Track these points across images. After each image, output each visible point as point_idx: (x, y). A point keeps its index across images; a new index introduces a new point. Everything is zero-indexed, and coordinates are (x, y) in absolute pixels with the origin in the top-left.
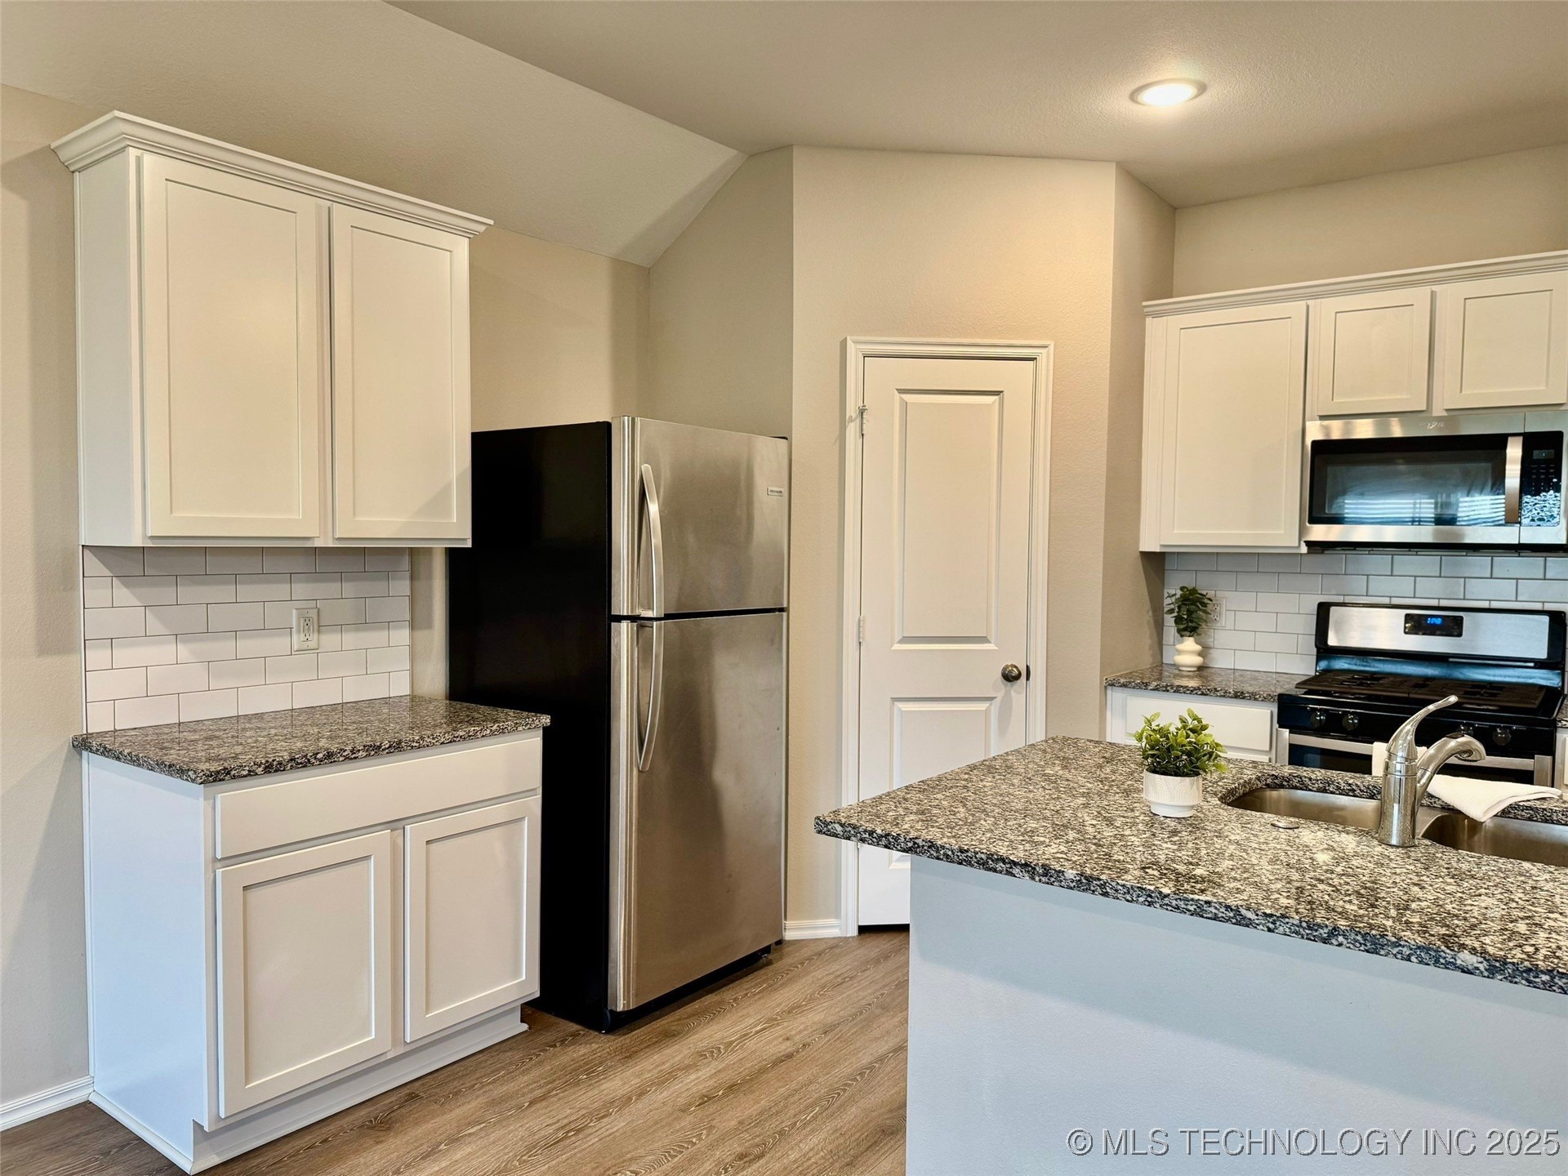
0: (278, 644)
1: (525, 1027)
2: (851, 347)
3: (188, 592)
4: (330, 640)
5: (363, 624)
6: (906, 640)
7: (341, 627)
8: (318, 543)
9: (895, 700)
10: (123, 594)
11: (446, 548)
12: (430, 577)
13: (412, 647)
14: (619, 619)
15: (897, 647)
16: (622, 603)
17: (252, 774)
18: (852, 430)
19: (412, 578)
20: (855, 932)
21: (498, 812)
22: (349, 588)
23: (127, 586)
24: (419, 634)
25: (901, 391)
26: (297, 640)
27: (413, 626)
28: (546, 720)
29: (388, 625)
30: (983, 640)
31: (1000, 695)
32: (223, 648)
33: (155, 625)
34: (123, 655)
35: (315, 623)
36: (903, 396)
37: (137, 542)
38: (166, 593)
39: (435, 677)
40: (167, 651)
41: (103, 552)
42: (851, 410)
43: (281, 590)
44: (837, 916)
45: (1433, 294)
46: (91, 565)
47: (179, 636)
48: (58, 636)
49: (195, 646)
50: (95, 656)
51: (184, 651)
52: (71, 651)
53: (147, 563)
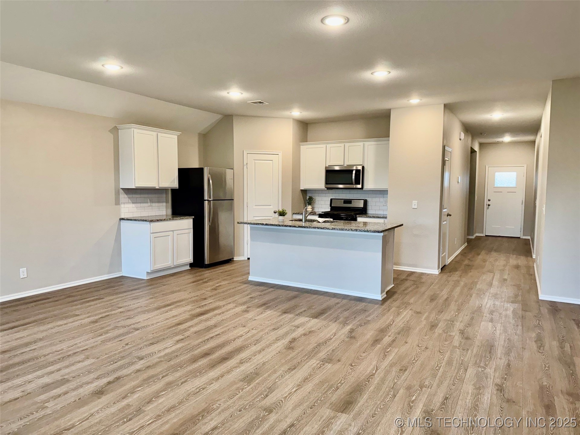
0: (147, 205)
1: (190, 268)
2: (244, 151)
3: (134, 196)
4: (154, 204)
5: (159, 202)
6: (256, 206)
7: (155, 202)
8: (157, 188)
9: (254, 217)
10: (126, 196)
11: (171, 189)
12: (168, 194)
13: (166, 206)
14: (206, 200)
15: (254, 207)
16: (206, 198)
17: (155, 221)
18: (245, 167)
19: (166, 194)
20: (247, 259)
21: (187, 231)
22: (156, 196)
23: (126, 194)
24: (167, 204)
25: (254, 160)
26: (149, 204)
27: (166, 203)
28: (193, 217)
29: (162, 202)
30: (270, 206)
32: (139, 205)
33: (130, 201)
34: (126, 205)
35: (152, 202)
36: (255, 161)
37: (134, 187)
38: (131, 196)
39: (170, 211)
40: (131, 205)
41: (123, 189)
42: (245, 163)
43: (147, 196)
44: (244, 256)
45: (344, 145)
46: (121, 191)
47: (133, 203)
48: (117, 202)
49: (135, 205)
50: (122, 206)
51: (134, 205)
52: (119, 205)
53: (129, 191)
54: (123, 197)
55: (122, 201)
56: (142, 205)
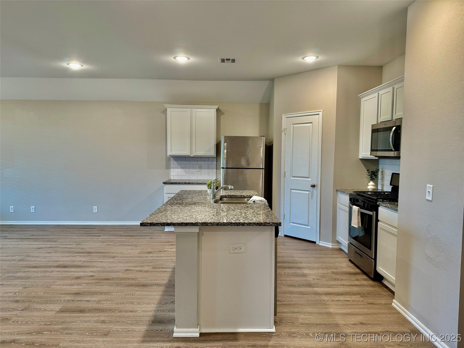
0: (195, 170)
2: (283, 116)
3: (183, 162)
4: (203, 170)
5: (209, 168)
6: (293, 177)
7: (205, 168)
8: (190, 156)
9: (291, 189)
13: (217, 172)
16: (222, 166)
17: (169, 184)
18: (283, 133)
19: (217, 162)
22: (206, 163)
23: (175, 161)
25: (293, 124)
26: (198, 170)
27: (217, 169)
29: (213, 169)
30: (308, 178)
31: (311, 190)
32: (188, 170)
33: (179, 167)
34: (175, 170)
35: (201, 168)
38: (180, 163)
40: (180, 170)
42: (283, 129)
43: (196, 163)
45: (394, 88)
46: (172, 158)
47: (182, 168)
48: (168, 167)
49: (184, 169)
50: (172, 170)
51: (182, 170)
52: (169, 169)
53: (178, 158)
54: (173, 163)
55: (172, 166)
56: (191, 170)
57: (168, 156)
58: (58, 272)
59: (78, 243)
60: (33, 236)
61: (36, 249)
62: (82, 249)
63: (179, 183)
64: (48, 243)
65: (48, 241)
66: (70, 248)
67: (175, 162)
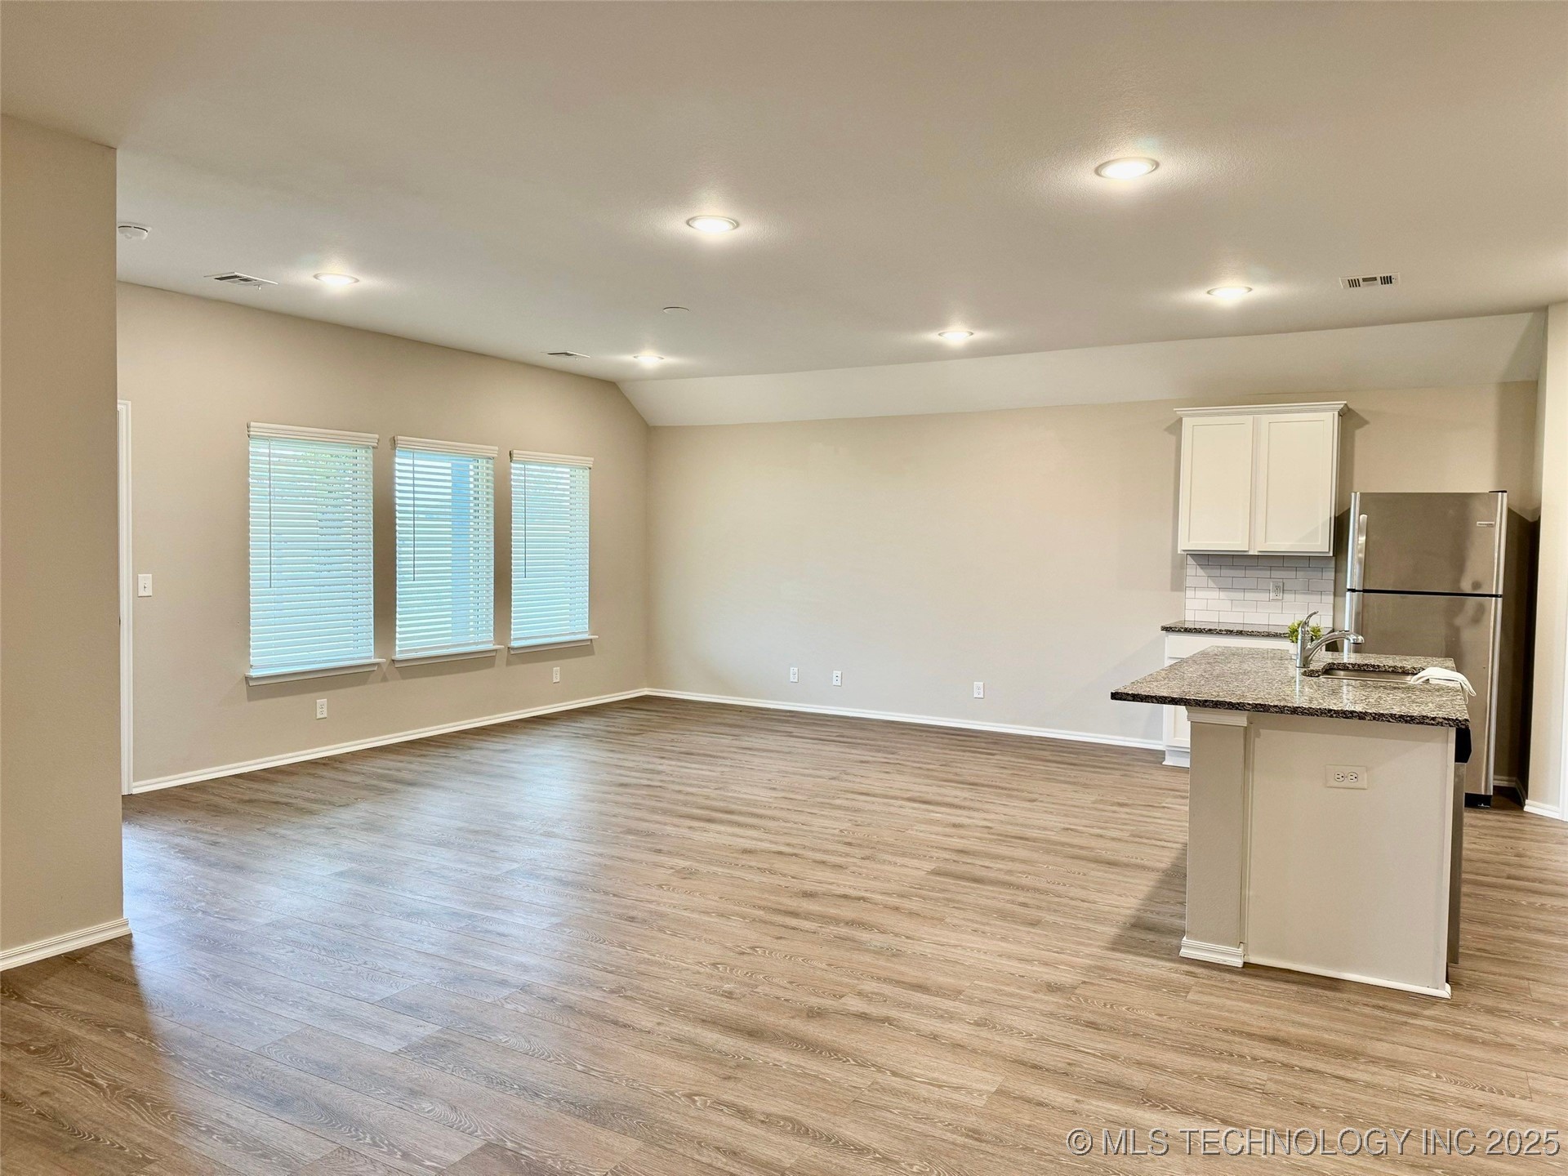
0: (1264, 596)
3: (1225, 572)
4: (1288, 597)
5: (1308, 591)
7: (1296, 592)
8: (1250, 553)
10: (1200, 572)
13: (1335, 605)
14: (1349, 590)
16: (1349, 583)
17: (1179, 631)
19: (1336, 572)
22: (1300, 574)
23: (1202, 568)
26: (1272, 595)
29: (1318, 593)
32: (1239, 595)
33: (1211, 584)
34: (1200, 594)
35: (1282, 589)
38: (1216, 572)
40: (1215, 594)
41: (1190, 553)
43: (1266, 574)
46: (1190, 561)
47: (1221, 589)
48: (1178, 585)
49: (1228, 593)
50: (1189, 593)
51: (1223, 595)
52: (1181, 590)
53: (1210, 560)
54: (1193, 571)
55: (1189, 582)
56: (1249, 595)
57: (1179, 552)
58: (914, 809)
59: (944, 763)
60: (843, 737)
61: (856, 762)
62: (956, 774)
63: (1210, 630)
64: (880, 755)
65: (879, 751)
66: (928, 770)
67: (1201, 571)
